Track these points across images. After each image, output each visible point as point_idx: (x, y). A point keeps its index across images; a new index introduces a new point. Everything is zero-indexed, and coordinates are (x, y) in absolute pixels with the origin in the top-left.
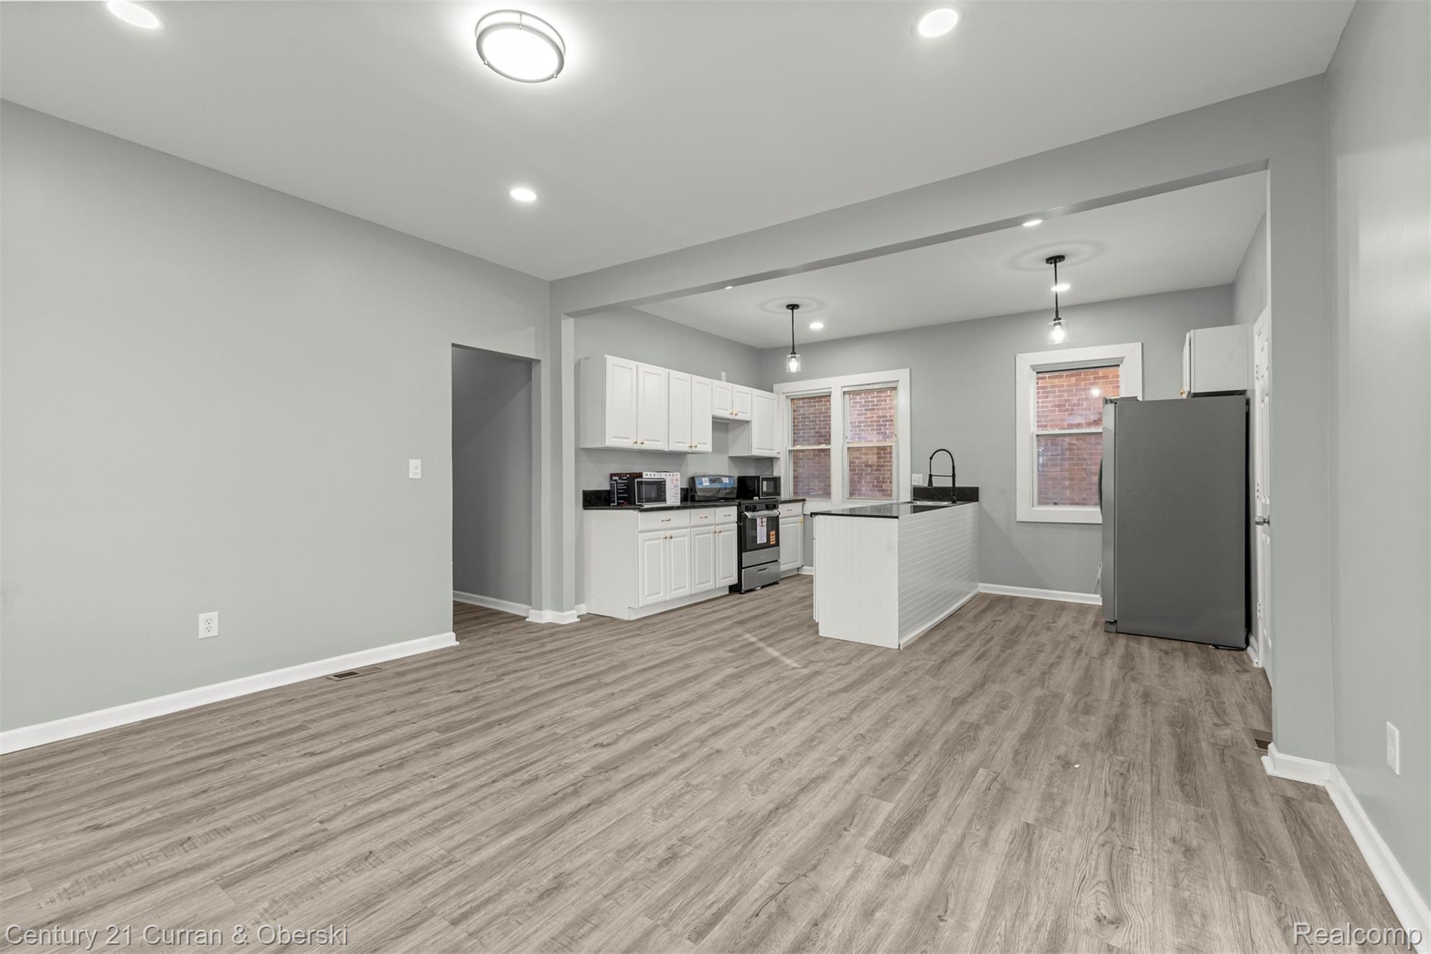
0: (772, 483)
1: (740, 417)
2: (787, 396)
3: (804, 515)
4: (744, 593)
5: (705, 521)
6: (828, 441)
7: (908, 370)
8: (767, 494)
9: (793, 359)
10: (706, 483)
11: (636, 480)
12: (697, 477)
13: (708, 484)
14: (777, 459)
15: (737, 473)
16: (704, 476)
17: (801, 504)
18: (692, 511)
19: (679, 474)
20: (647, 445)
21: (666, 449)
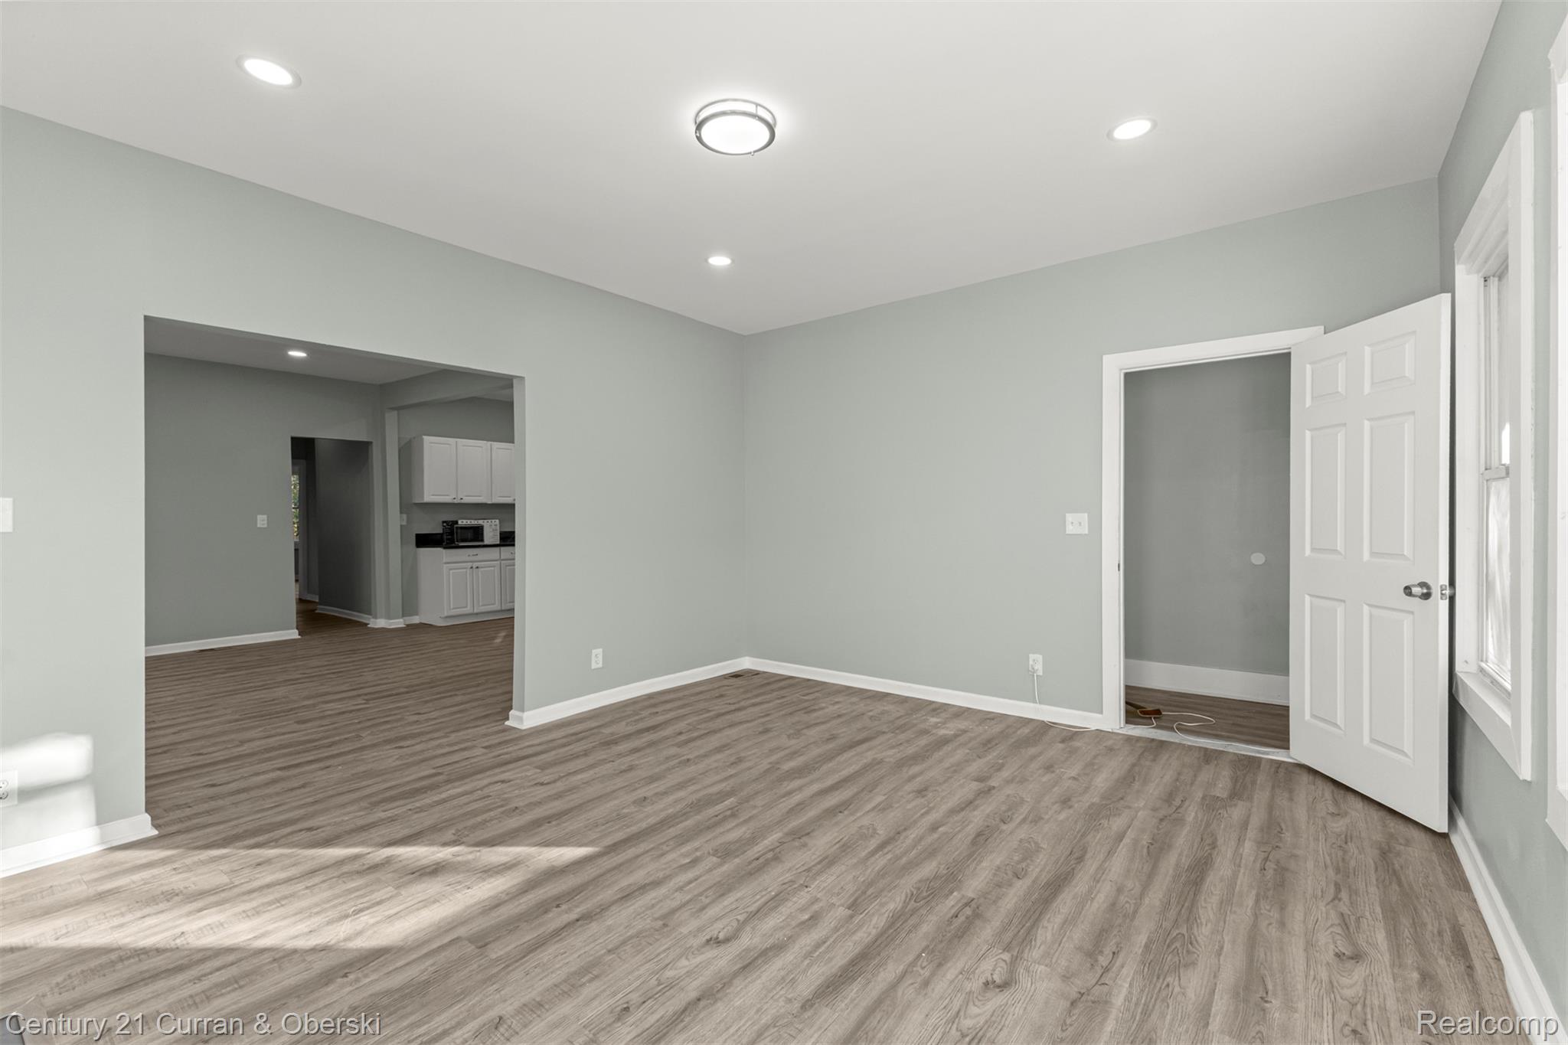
11: (454, 526)
18: (502, 548)
19: (497, 521)
20: (467, 500)
21: (489, 502)
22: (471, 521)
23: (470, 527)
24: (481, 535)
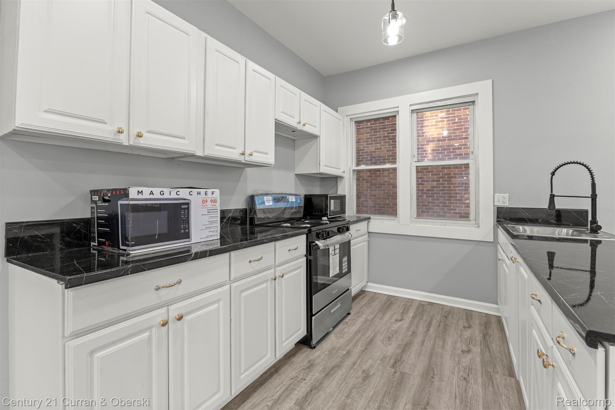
0: (339, 201)
1: (308, 129)
2: (350, 119)
3: (368, 232)
4: (315, 346)
5: (258, 266)
6: (394, 161)
7: (490, 81)
8: (335, 213)
9: (393, 21)
10: (269, 203)
11: (120, 202)
12: (258, 195)
13: (271, 203)
14: (341, 177)
15: (303, 191)
16: (267, 194)
17: (366, 222)
18: (233, 254)
19: (217, 191)
22: (162, 192)
23: (158, 206)
24: (185, 226)
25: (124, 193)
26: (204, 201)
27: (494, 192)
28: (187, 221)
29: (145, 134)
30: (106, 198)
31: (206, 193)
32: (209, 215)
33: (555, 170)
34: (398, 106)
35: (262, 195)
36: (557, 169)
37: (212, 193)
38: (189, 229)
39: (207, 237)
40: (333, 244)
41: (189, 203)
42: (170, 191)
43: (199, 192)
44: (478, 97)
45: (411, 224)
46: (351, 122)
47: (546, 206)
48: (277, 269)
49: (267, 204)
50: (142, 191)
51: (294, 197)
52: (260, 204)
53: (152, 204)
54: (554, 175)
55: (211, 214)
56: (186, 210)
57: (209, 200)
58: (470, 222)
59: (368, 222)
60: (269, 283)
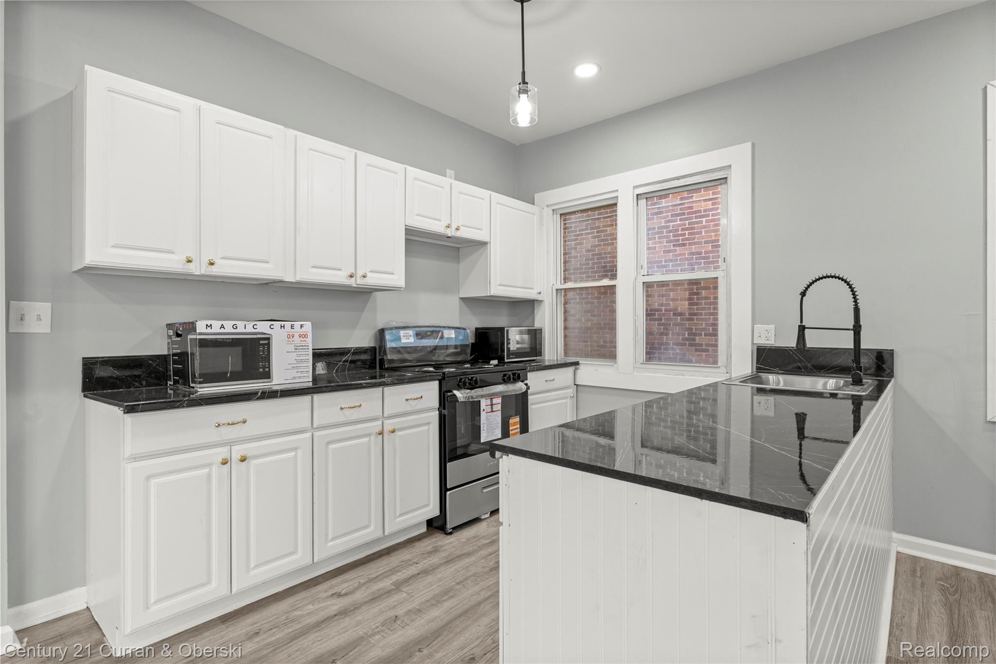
0: (528, 338)
1: (465, 233)
2: (553, 210)
3: (576, 385)
4: (451, 533)
5: (354, 415)
6: (614, 276)
7: (748, 146)
8: (517, 354)
9: (523, 97)
10: (408, 339)
11: (190, 337)
12: (387, 329)
13: (412, 340)
14: (538, 301)
15: (474, 322)
16: (405, 328)
17: (572, 368)
18: (317, 397)
19: (308, 325)
20: (226, 268)
21: (289, 278)
22: (235, 326)
23: (231, 340)
24: (264, 364)
25: (191, 327)
26: (290, 336)
27: (754, 322)
28: (267, 359)
29: (218, 261)
30: (179, 332)
31: (292, 327)
32: (296, 352)
33: (807, 289)
34: (617, 189)
35: (397, 328)
36: (809, 286)
37: (301, 327)
38: (269, 367)
39: (294, 378)
40: (491, 396)
41: (269, 338)
42: (245, 325)
43: (283, 326)
44: (731, 170)
45: (636, 373)
46: (555, 215)
47: (793, 343)
48: (386, 422)
49: (404, 341)
50: (211, 325)
51: (453, 331)
52: (391, 341)
53: (223, 339)
54: (805, 295)
55: (299, 352)
56: (266, 346)
57: (296, 335)
58: (718, 369)
59: (576, 369)
60: (373, 438)
